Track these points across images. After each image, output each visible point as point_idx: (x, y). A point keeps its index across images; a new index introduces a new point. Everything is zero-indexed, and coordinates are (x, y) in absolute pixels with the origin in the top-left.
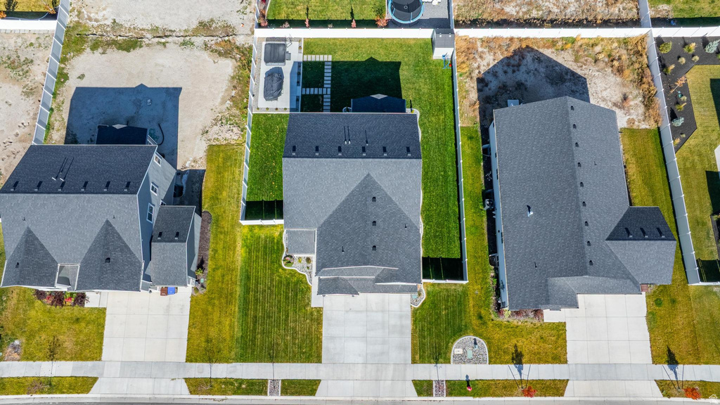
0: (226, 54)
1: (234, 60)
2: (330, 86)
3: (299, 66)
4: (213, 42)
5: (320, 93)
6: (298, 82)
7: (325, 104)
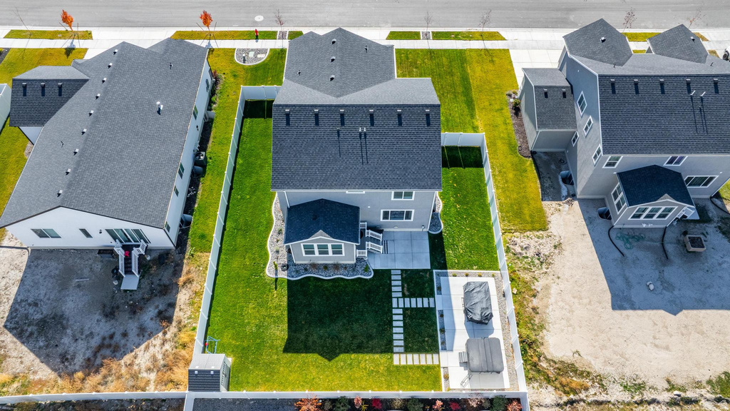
0: (566, 369)
1: (549, 357)
2: (394, 311)
3: (443, 343)
4: (592, 391)
5: (407, 300)
6: (442, 316)
7: (400, 283)
